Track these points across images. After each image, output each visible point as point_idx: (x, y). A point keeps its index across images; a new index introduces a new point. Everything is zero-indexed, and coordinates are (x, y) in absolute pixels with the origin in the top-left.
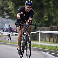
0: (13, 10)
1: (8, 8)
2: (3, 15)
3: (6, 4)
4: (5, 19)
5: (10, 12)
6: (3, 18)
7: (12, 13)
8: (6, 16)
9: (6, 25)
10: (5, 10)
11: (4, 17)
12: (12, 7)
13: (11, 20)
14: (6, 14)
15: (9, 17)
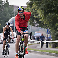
0: (42, 18)
1: (37, 16)
2: (32, 23)
3: (36, 12)
4: (35, 27)
5: (40, 20)
6: (33, 27)
7: (42, 20)
8: (35, 24)
9: (36, 33)
10: (35, 19)
11: (34, 25)
12: (42, 15)
13: (41, 28)
14: (36, 22)
15: (38, 25)
